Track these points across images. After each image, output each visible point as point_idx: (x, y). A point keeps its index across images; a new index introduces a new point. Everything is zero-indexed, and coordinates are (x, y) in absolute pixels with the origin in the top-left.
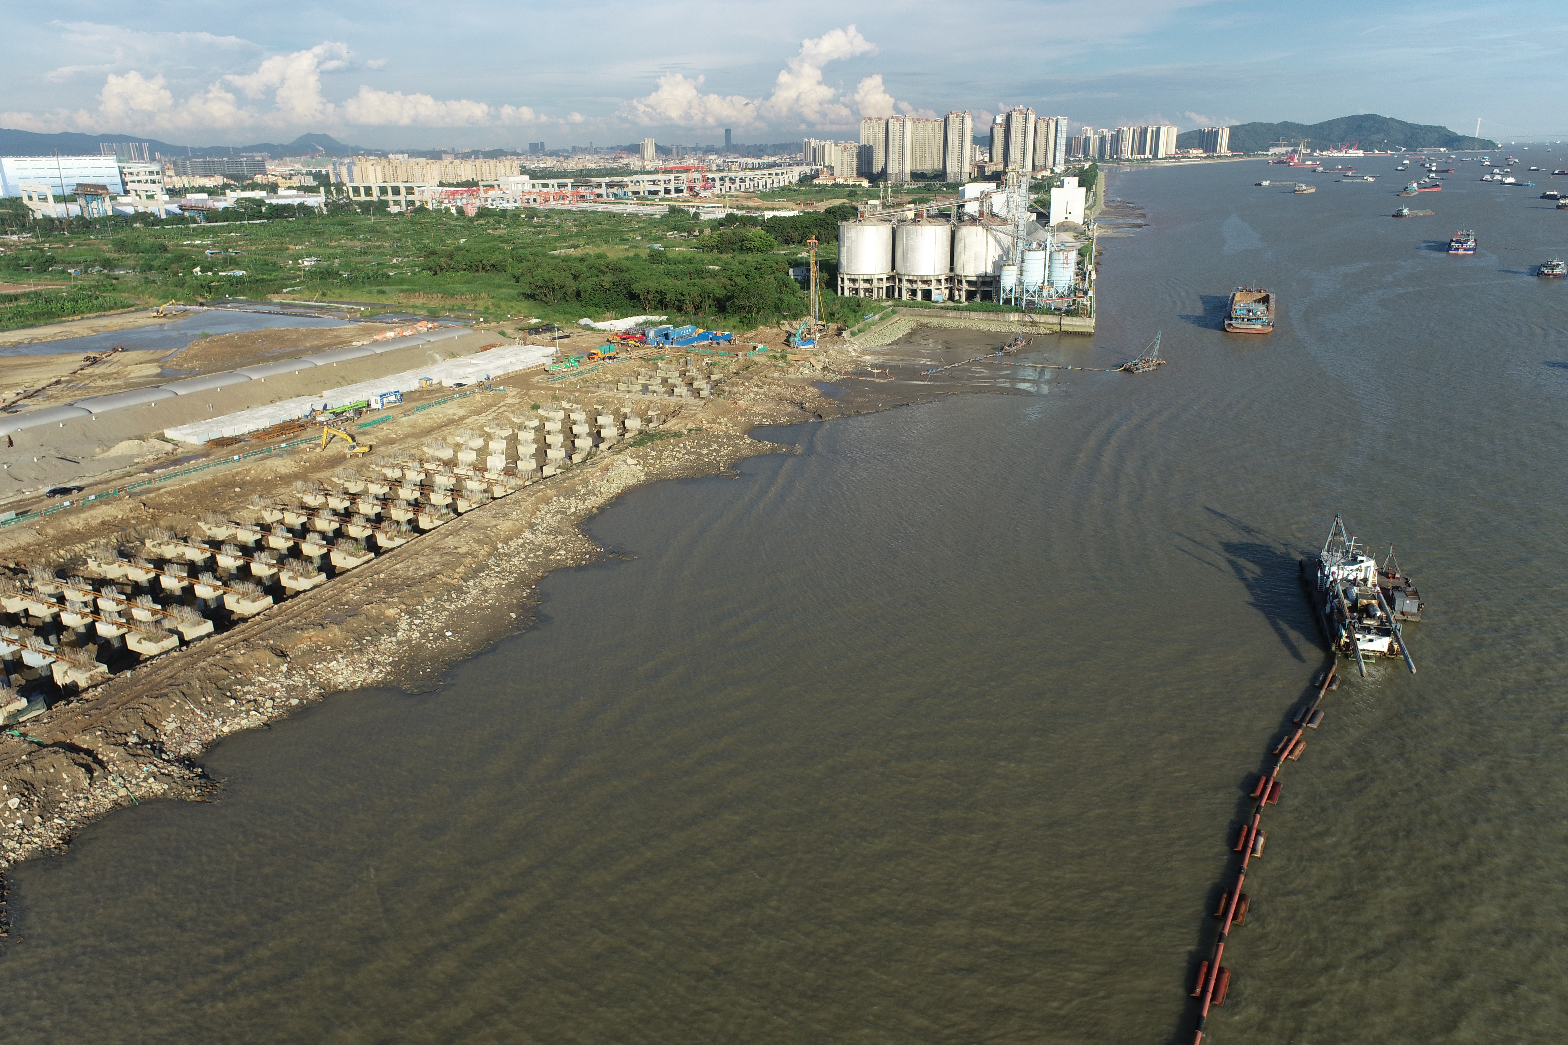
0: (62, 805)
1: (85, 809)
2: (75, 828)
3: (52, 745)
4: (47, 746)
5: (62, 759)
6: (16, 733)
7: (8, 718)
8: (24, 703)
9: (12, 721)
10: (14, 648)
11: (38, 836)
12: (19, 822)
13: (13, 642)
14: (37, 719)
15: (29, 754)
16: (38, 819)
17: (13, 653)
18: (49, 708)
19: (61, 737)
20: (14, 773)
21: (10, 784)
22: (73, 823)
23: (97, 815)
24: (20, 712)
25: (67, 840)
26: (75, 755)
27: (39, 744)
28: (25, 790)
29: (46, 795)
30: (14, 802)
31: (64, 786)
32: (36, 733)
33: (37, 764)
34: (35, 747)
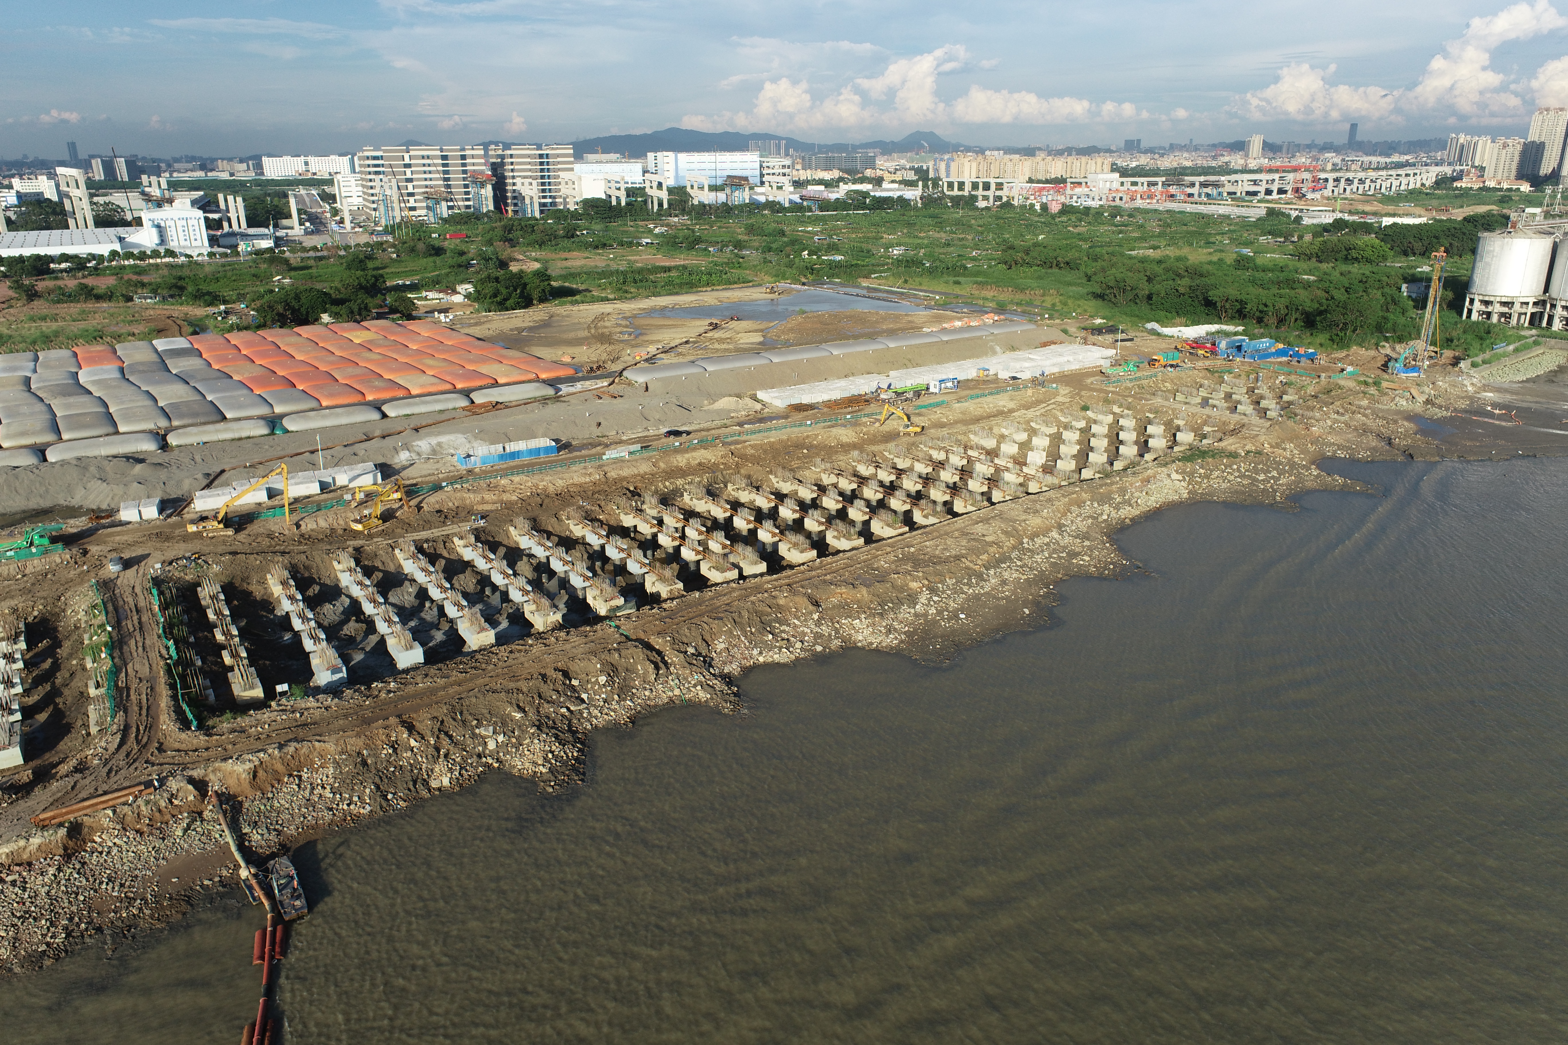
0: (634, 691)
1: (649, 699)
2: (640, 712)
3: (635, 640)
4: (631, 640)
5: (640, 653)
6: (613, 624)
7: (609, 611)
8: (621, 601)
9: (612, 614)
10: (623, 555)
11: (614, 711)
12: (603, 696)
13: (622, 550)
14: (628, 617)
15: (619, 643)
16: (616, 697)
17: (621, 559)
18: (638, 610)
19: (642, 636)
20: (605, 656)
21: (602, 664)
22: (639, 708)
23: (656, 706)
24: (618, 608)
25: (633, 720)
26: (649, 653)
27: (626, 636)
28: (612, 670)
29: (625, 679)
30: (603, 679)
31: (638, 676)
32: (627, 628)
33: (623, 652)
34: (623, 639)
